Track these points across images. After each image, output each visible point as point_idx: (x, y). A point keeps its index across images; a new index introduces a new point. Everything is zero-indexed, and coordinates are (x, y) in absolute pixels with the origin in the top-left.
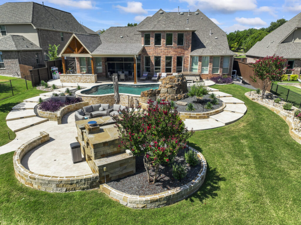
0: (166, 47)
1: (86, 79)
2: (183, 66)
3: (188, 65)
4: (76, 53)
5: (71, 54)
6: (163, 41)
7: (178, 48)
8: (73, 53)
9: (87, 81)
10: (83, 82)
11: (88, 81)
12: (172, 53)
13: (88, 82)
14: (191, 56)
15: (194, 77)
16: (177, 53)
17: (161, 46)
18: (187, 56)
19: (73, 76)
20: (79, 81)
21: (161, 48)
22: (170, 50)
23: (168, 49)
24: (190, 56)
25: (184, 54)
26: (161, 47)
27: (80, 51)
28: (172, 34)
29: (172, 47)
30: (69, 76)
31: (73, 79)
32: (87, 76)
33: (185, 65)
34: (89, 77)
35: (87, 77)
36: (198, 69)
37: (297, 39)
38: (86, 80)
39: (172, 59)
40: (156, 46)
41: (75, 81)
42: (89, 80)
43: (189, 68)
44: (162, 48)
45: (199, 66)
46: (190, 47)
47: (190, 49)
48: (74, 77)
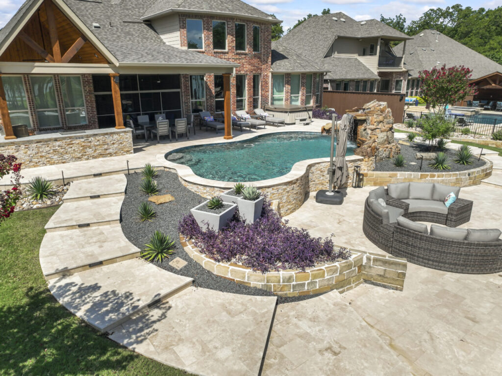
0: (237, 54)
1: (105, 143)
2: (260, 94)
3: (268, 91)
4: (54, 62)
5: (37, 64)
6: (230, 41)
7: (255, 56)
8: (42, 60)
9: (108, 152)
10: (94, 157)
11: (110, 151)
12: (246, 67)
13: (111, 155)
14: (272, 73)
15: (306, 113)
16: (253, 68)
17: (227, 50)
18: (266, 74)
19: (56, 140)
20: (79, 155)
21: (227, 56)
22: (244, 61)
23: (240, 59)
24: (270, 74)
25: (261, 69)
26: (227, 53)
27: (71, 51)
28: (244, 25)
29: (245, 54)
30: (39, 145)
31: (55, 151)
32: (107, 134)
33: (263, 93)
34: (115, 136)
35: (109, 139)
36: (284, 98)
37: (336, 53)
38: (106, 147)
39: (246, 81)
40: (216, 50)
41: (66, 156)
42: (115, 146)
43: (270, 99)
44: (230, 55)
45: (288, 92)
46: (270, 55)
47: (270, 60)
48: (58, 143)
